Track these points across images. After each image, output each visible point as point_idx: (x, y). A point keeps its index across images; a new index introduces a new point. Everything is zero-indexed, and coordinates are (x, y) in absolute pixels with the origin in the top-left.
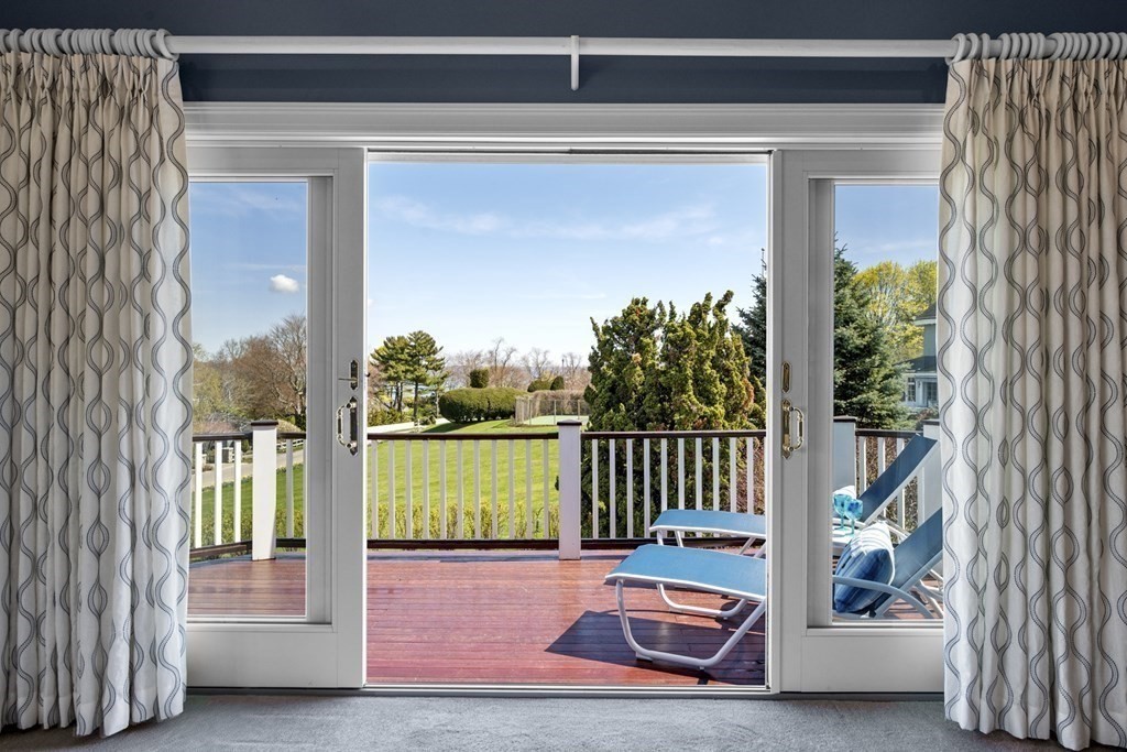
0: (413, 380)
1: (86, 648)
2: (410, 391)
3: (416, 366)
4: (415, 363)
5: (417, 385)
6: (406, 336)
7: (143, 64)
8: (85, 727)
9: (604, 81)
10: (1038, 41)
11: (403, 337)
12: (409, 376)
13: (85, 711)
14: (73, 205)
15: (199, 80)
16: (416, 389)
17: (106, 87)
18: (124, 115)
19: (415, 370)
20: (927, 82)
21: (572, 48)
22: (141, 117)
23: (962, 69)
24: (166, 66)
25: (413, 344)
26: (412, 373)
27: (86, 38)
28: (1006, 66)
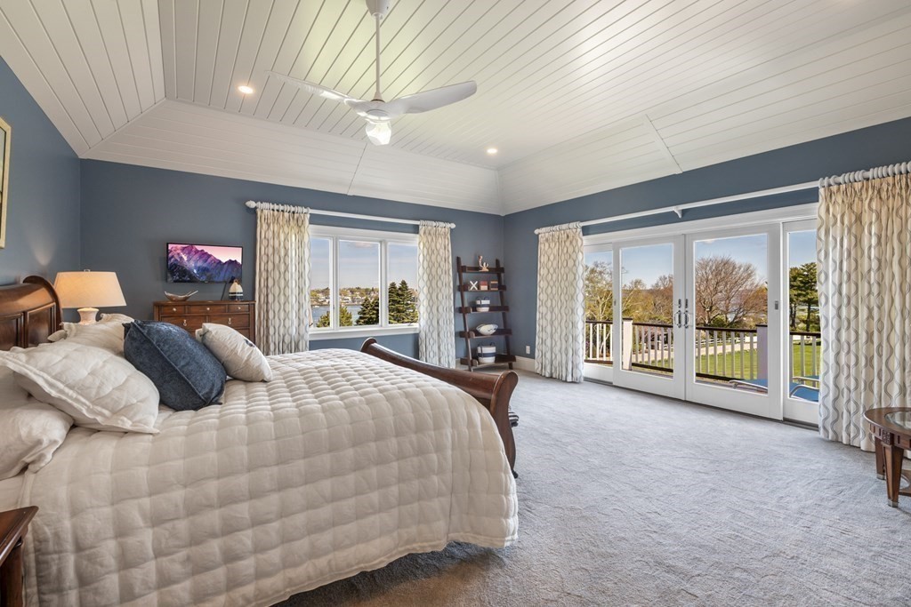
0: (805, 301)
1: (564, 362)
2: (803, 310)
3: (809, 291)
4: (807, 289)
5: (809, 306)
6: (799, 267)
7: (574, 230)
8: (564, 379)
9: (688, 215)
10: (859, 175)
11: (796, 269)
12: (801, 299)
13: (564, 376)
14: (562, 264)
15: (586, 231)
16: (809, 309)
17: (568, 237)
18: (571, 242)
19: (808, 294)
20: (811, 196)
21: (677, 209)
22: (574, 242)
23: (822, 191)
24: (579, 230)
25: (806, 273)
26: (804, 296)
27: (564, 226)
28: (843, 187)
